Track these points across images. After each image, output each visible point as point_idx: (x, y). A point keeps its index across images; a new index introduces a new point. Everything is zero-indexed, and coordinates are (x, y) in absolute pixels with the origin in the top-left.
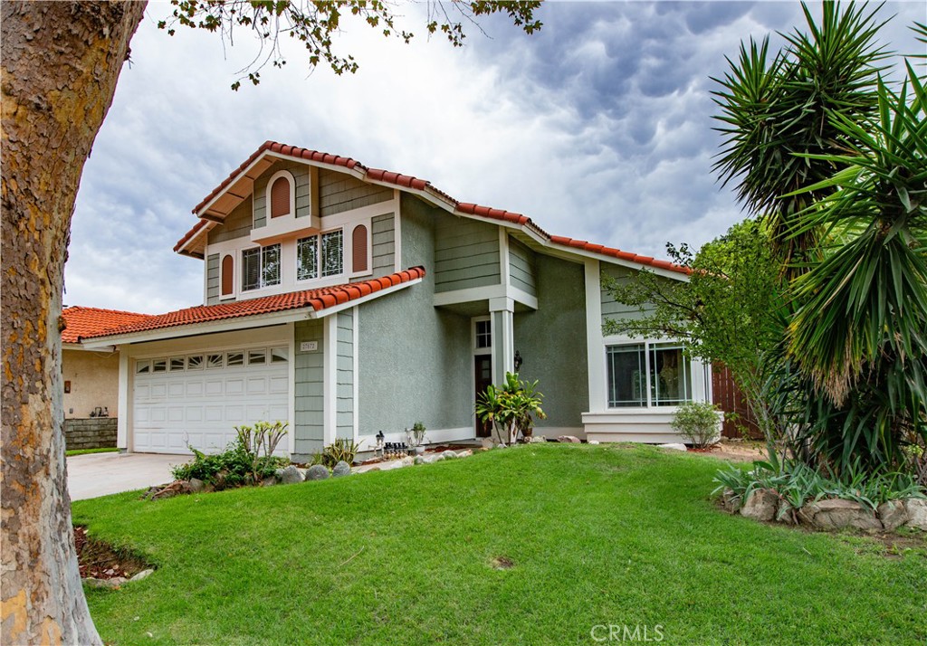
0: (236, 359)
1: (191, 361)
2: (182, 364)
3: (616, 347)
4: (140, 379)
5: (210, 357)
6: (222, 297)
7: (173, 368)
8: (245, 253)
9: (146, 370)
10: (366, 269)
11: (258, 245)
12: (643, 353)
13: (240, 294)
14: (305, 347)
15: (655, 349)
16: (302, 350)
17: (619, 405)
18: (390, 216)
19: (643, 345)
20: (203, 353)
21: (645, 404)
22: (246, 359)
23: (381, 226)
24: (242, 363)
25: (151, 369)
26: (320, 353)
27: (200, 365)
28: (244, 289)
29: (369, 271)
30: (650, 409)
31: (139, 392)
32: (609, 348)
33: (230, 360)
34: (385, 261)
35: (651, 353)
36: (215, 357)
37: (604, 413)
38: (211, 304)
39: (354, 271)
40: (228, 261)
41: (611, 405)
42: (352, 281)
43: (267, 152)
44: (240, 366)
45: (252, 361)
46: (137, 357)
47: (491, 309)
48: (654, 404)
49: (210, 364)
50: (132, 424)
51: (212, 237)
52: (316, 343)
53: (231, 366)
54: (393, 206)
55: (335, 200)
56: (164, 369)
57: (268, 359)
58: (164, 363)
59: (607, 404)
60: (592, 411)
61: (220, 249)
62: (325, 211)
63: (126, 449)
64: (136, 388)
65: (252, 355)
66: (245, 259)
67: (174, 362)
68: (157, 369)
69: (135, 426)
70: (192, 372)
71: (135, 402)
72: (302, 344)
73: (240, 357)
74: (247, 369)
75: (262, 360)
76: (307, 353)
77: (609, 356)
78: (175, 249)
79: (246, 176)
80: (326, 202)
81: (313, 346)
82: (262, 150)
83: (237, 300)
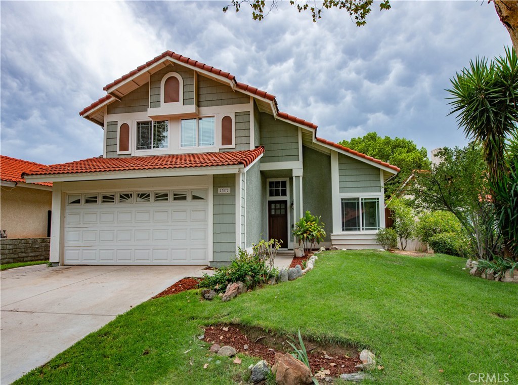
0: (162, 197)
1: (121, 197)
2: (113, 199)
3: (345, 199)
4: (71, 208)
5: (138, 195)
6: (119, 152)
7: (104, 202)
8: (138, 123)
9: (78, 202)
10: (231, 144)
11: (151, 119)
12: (358, 203)
13: (134, 151)
14: (221, 191)
15: (364, 201)
16: (219, 192)
17: (347, 230)
18: (248, 113)
19: (358, 199)
20: (133, 191)
21: (359, 230)
22: (171, 197)
23: (240, 119)
24: (167, 199)
25: (83, 201)
26: (233, 195)
27: (129, 200)
28: (138, 148)
29: (233, 146)
30: (362, 232)
31: (70, 219)
32: (342, 199)
33: (156, 197)
34: (244, 140)
35: (362, 203)
36: (143, 195)
37: (340, 234)
38: (109, 157)
39: (222, 145)
40: (125, 128)
41: (343, 230)
42: (221, 151)
43: (168, 58)
44: (166, 201)
45: (175, 199)
46: (68, 192)
47: (294, 175)
48: (363, 229)
49: (139, 199)
50: (63, 243)
51: (111, 109)
52: (229, 189)
53: (157, 202)
54: (249, 108)
55: (209, 97)
56: (96, 201)
57: (189, 198)
58: (96, 198)
59: (341, 229)
60: (334, 233)
61: (119, 118)
62: (202, 103)
63: (58, 263)
64: (67, 215)
65: (175, 195)
66: (138, 128)
67: (104, 197)
68: (87, 201)
69: (66, 244)
70: (122, 205)
71: (66, 226)
72: (219, 189)
73: (166, 195)
74: (171, 204)
75: (184, 198)
76: (223, 195)
77: (342, 203)
78: (81, 114)
79: (148, 71)
80: (202, 98)
81: (228, 191)
82: (164, 55)
83: (132, 155)
